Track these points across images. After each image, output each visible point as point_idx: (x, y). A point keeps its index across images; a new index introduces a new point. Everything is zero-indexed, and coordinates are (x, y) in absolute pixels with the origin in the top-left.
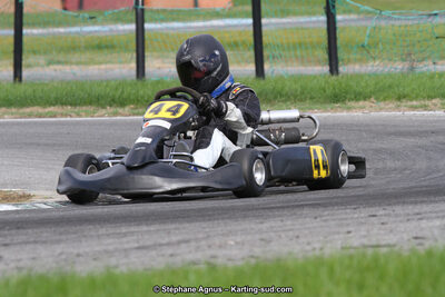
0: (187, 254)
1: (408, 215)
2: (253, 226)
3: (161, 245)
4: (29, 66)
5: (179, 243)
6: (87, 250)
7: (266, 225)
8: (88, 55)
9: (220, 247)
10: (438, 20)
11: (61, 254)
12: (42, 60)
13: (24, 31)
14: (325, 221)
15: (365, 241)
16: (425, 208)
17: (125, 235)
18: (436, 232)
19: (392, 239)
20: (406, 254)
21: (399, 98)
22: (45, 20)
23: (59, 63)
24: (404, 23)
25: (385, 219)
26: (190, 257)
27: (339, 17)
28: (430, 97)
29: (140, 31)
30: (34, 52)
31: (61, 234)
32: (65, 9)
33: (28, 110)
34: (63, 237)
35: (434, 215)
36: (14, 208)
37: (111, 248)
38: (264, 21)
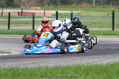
0: (42, 65)
1: (86, 58)
3: (37, 63)
4: (11, 27)
5: (41, 62)
6: (22, 63)
7: (58, 59)
8: (23, 25)
9: (49, 63)
10: (93, 20)
11: (17, 64)
12: (14, 25)
13: (10, 20)
14: (70, 59)
15: (77, 63)
16: (90, 57)
17: (30, 60)
18: (92, 62)
19: (83, 63)
20: (85, 66)
22: (15, 17)
23: (17, 26)
24: (86, 20)
25: (81, 59)
26: (43, 65)
29: (34, 20)
30: (12, 24)
31: (17, 60)
32: (18, 15)
33: (11, 35)
36: (8, 55)
37: (27, 63)
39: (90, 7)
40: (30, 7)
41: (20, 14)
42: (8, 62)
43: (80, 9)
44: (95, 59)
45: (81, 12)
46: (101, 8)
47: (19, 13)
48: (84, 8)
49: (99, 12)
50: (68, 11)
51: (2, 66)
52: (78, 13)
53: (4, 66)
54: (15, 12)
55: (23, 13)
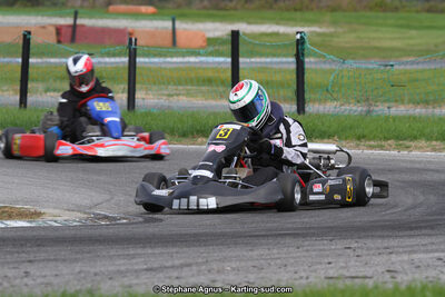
1: (378, 249)
2: (245, 253)
3: (166, 267)
4: (33, 92)
5: (182, 266)
6: (102, 269)
7: (255, 253)
9: (218, 272)
11: (80, 272)
14: (307, 251)
16: (393, 242)
17: (133, 256)
21: (359, 138)
25: (359, 252)
26: (193, 281)
27: (307, 60)
28: (386, 139)
31: (77, 253)
32: (59, 42)
34: (79, 256)
35: (401, 250)
37: (123, 268)
38: (241, 60)
39: (371, 9)
40: (109, 4)
41: (67, 34)
42: (41, 265)
43: (328, 17)
44: (421, 256)
45: (332, 30)
46: (417, 12)
47: (63, 31)
48: (344, 11)
49: (414, 32)
50: (277, 24)
51: (17, 281)
52: (319, 34)
53: (25, 280)
54: (44, 27)
55: (78, 29)
